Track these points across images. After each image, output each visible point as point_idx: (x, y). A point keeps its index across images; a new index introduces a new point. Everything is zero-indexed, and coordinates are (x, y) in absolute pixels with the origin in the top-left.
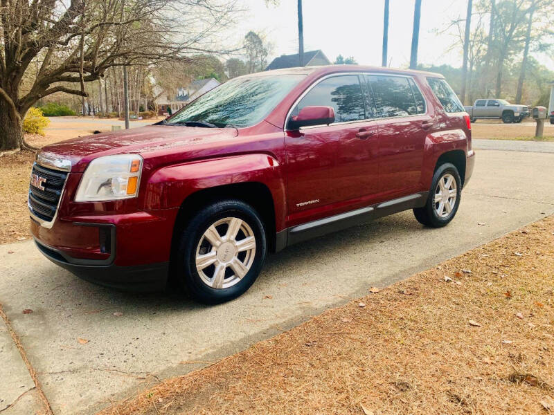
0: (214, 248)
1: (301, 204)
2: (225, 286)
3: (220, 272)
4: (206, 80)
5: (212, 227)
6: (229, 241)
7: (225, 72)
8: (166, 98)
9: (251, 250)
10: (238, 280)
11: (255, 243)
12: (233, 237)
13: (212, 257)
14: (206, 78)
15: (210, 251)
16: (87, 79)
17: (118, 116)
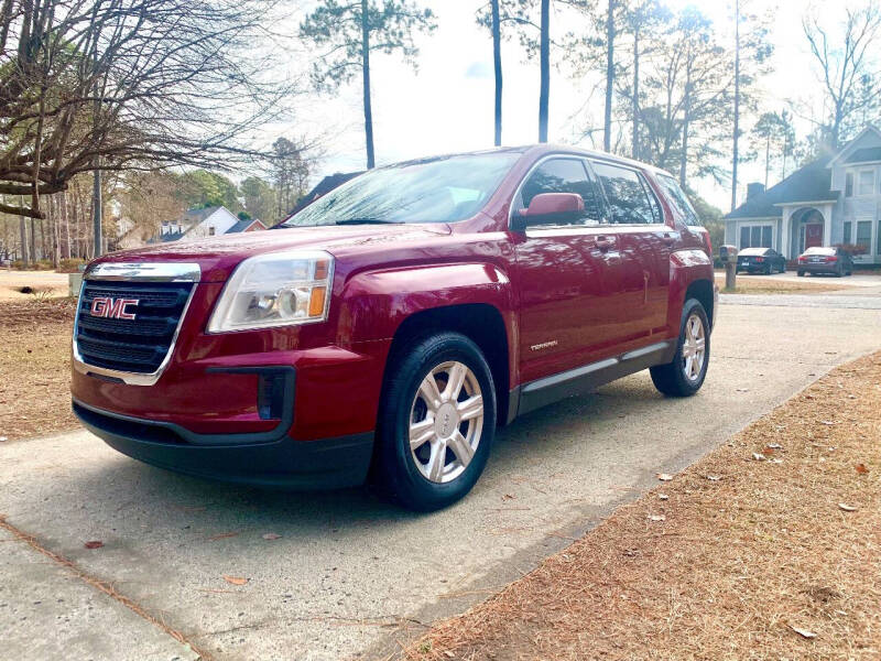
0: (429, 413)
1: (537, 347)
2: (446, 479)
3: (437, 453)
4: (208, 209)
5: (430, 376)
6: (450, 401)
7: (239, 199)
8: (140, 238)
9: (476, 419)
10: (461, 469)
11: (482, 407)
12: (455, 396)
13: (428, 428)
14: (207, 206)
15: (424, 418)
16: (43, 191)
17: (55, 267)
